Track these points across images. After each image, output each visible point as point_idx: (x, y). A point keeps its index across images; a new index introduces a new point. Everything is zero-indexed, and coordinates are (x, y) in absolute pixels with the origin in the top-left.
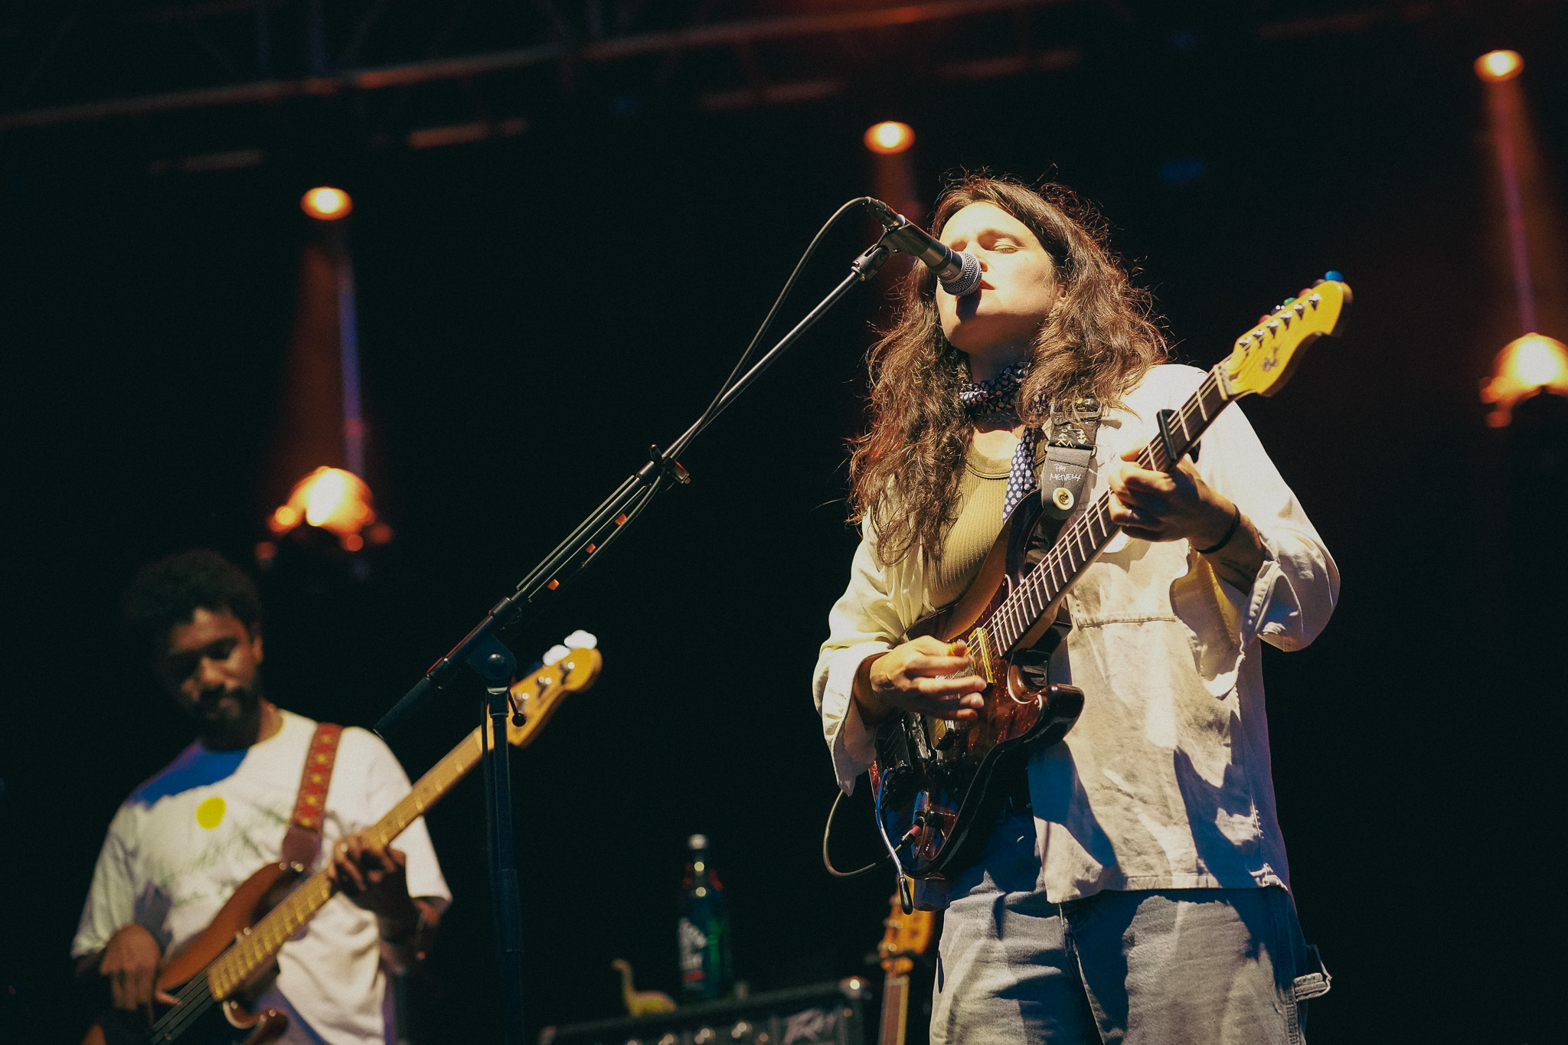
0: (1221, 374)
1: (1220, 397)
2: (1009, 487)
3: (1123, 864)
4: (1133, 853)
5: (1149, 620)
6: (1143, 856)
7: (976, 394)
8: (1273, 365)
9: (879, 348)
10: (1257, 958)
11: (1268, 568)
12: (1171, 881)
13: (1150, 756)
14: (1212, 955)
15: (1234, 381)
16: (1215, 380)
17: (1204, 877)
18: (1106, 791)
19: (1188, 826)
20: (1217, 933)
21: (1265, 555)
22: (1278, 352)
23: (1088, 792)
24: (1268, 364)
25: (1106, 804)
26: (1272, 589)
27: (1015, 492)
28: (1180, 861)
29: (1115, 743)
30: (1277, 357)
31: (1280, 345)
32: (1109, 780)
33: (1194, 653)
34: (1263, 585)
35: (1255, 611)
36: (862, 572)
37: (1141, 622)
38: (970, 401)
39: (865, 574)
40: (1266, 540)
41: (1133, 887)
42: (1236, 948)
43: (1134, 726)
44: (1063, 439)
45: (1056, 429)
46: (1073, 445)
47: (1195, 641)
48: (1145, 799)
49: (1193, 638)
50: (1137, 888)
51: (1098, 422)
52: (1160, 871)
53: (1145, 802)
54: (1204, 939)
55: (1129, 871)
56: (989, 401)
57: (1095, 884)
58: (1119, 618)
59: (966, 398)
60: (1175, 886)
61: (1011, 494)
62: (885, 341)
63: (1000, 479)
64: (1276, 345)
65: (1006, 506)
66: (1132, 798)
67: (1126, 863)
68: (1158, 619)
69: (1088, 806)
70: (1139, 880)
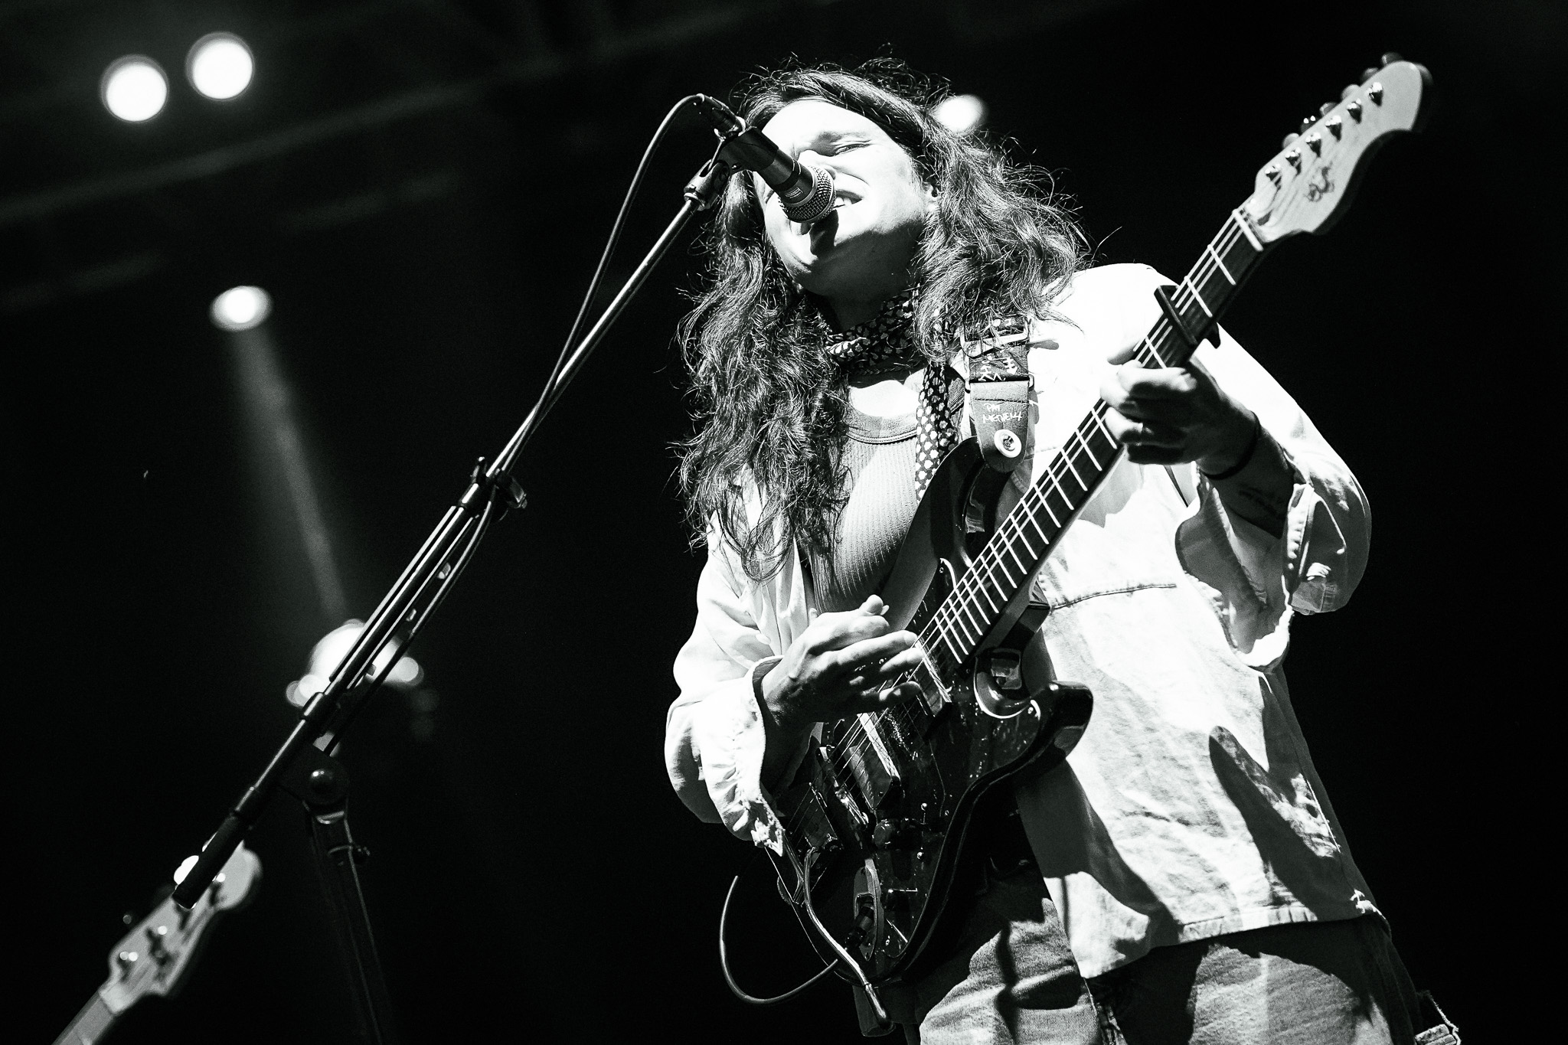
0: (1246, 219)
1: (1252, 248)
2: (919, 447)
3: (1174, 908)
4: (1185, 892)
5: (1141, 587)
6: (1199, 895)
7: (852, 343)
8: (1326, 190)
9: (695, 318)
10: (1368, 1017)
11: (1300, 493)
12: (1240, 920)
13: (1180, 762)
14: (1311, 1018)
15: (1267, 224)
16: (1239, 228)
17: (1284, 910)
18: (1130, 818)
19: (1253, 844)
20: (1310, 990)
21: (1292, 476)
22: (1330, 172)
23: (1107, 823)
24: (1314, 193)
25: (1135, 834)
26: (1311, 519)
27: (928, 453)
28: (1250, 893)
29: (1128, 753)
30: (1330, 179)
31: (1331, 163)
32: (1131, 802)
33: (1221, 619)
34: (1299, 516)
35: (1296, 552)
36: (715, 602)
37: (1130, 591)
38: (846, 354)
39: (719, 605)
40: (1292, 458)
41: (1189, 936)
42: (1340, 1006)
43: (1150, 726)
44: (987, 372)
45: (974, 362)
46: (1002, 378)
47: (1220, 603)
48: (1186, 818)
49: (1217, 599)
50: (1198, 937)
51: (1026, 345)
52: (1224, 910)
53: (1187, 824)
54: (1297, 1000)
55: (1182, 916)
56: (872, 348)
57: (1143, 940)
58: (1103, 590)
59: (838, 351)
60: (1247, 926)
61: (923, 456)
62: (699, 310)
63: (902, 441)
64: (1326, 164)
65: (917, 473)
66: (1168, 820)
67: (1178, 906)
68: (1152, 586)
69: (1110, 842)
70: (1198, 927)
